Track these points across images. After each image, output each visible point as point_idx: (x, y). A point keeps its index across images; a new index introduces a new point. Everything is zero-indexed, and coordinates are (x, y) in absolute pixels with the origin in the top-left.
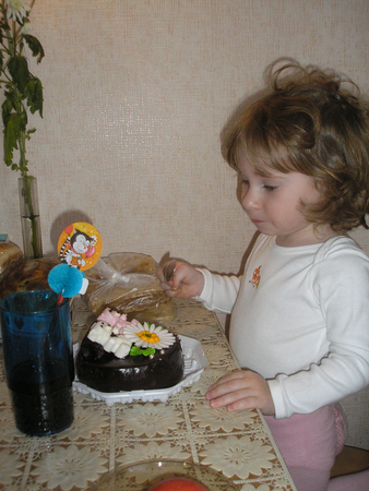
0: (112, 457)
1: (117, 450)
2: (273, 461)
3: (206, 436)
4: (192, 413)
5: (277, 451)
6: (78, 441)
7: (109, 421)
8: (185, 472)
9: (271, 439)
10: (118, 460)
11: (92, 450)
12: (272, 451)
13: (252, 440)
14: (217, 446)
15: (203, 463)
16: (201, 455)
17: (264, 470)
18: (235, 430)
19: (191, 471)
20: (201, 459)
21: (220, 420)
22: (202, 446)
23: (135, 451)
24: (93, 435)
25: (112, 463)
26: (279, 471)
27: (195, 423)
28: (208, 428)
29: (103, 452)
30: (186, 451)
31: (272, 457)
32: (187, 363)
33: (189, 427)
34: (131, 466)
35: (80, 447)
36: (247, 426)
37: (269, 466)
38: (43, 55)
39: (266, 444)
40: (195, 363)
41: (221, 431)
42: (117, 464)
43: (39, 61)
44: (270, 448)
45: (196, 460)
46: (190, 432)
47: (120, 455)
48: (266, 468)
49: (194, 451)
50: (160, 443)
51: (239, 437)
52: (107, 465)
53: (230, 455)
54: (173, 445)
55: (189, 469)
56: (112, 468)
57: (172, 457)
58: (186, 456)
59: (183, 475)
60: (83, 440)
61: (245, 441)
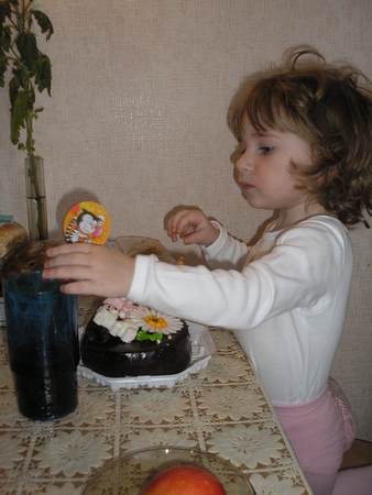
0: (117, 443)
1: (122, 436)
2: (282, 451)
3: (213, 424)
4: (199, 400)
5: (286, 441)
6: (82, 426)
7: (114, 407)
8: (192, 459)
9: (280, 428)
10: (123, 447)
11: (96, 436)
12: (282, 441)
13: (261, 429)
14: (225, 434)
15: (211, 451)
16: (208, 443)
17: (273, 460)
18: (243, 419)
19: (198, 460)
20: (208, 447)
21: (228, 408)
22: (209, 434)
23: (141, 438)
24: (98, 421)
25: (117, 449)
26: (288, 461)
27: (202, 410)
28: (215, 416)
29: (107, 438)
30: (192, 438)
31: (281, 447)
32: (194, 350)
33: (196, 414)
34: (136, 453)
35: (84, 433)
36: (255, 414)
37: (277, 456)
38: (52, 32)
39: (275, 433)
40: (202, 349)
41: (228, 419)
42: (122, 450)
43: (48, 38)
44: (279, 438)
45: (203, 448)
46: (197, 420)
47: (125, 441)
48: (275, 457)
49: (201, 439)
50: (166, 430)
51: (247, 425)
52: (111, 452)
53: (238, 444)
54: (179, 433)
55: (196, 457)
56: (117, 454)
57: (178, 445)
58: (193, 444)
59: (190, 463)
60: (87, 425)
61: (253, 431)
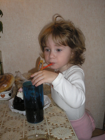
0: (24, 134)
1: (25, 132)
2: (72, 134)
3: (52, 126)
4: (48, 120)
5: (73, 130)
6: (13, 129)
7: (23, 123)
9: (72, 127)
10: (25, 135)
11: (18, 132)
12: (72, 131)
13: (66, 127)
14: (55, 129)
15: (51, 135)
16: (51, 132)
17: (70, 137)
18: (61, 125)
19: (47, 138)
20: (50, 134)
21: (56, 122)
22: (51, 130)
23: (31, 132)
24: (18, 127)
26: (74, 137)
27: (49, 123)
28: (53, 124)
29: (21, 132)
30: (46, 131)
31: (72, 132)
33: (47, 124)
34: (29, 136)
35: (14, 131)
36: (64, 123)
37: (71, 135)
39: (70, 129)
41: (57, 125)
42: (25, 136)
44: (71, 130)
45: (49, 134)
47: (26, 133)
48: (70, 136)
49: (48, 131)
50: (38, 129)
51: (62, 127)
52: (22, 136)
53: (59, 132)
54: (42, 130)
55: (47, 137)
57: (42, 133)
58: (46, 133)
59: (45, 139)
60: (15, 129)
61: (64, 128)
